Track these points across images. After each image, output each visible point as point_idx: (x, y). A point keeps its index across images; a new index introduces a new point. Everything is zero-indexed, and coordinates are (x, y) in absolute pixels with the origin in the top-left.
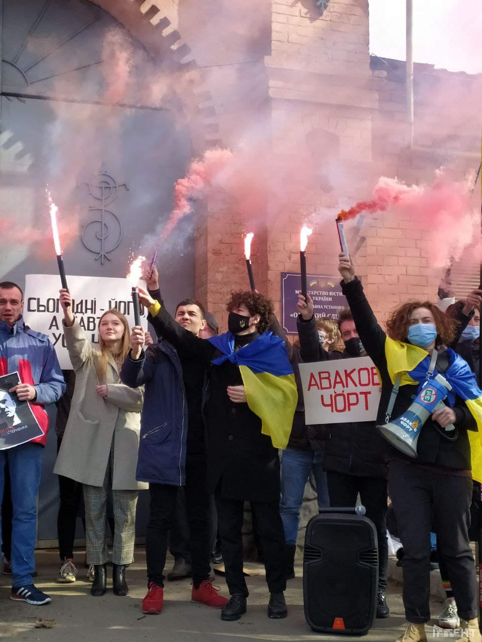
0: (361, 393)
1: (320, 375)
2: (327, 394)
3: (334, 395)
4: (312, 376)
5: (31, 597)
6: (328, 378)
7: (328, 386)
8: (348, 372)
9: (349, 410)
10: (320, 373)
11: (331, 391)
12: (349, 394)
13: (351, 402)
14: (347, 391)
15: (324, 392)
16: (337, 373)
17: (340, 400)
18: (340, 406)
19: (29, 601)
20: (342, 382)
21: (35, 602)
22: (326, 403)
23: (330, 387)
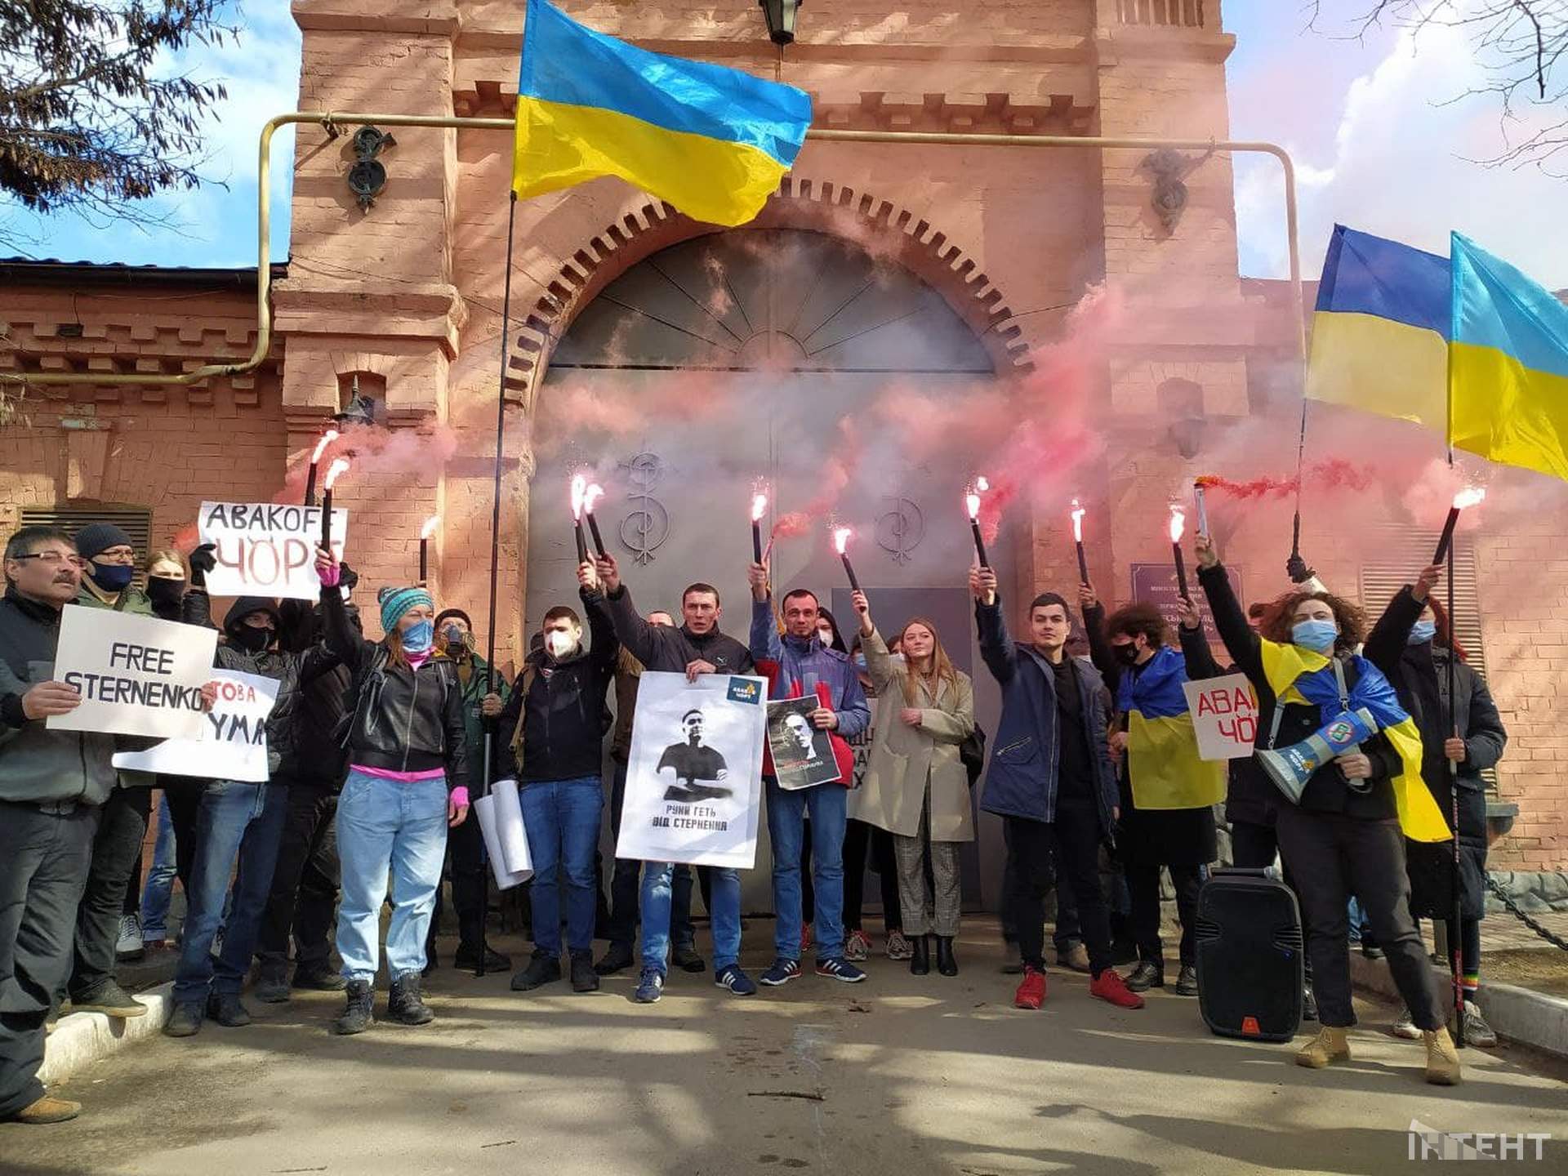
1: (1214, 696)
2: (1227, 719)
3: (1236, 720)
4: (1203, 697)
5: (840, 972)
6: (1226, 699)
7: (1227, 709)
10: (1213, 693)
11: (1232, 715)
16: (1238, 691)
17: (1246, 727)
18: (1247, 734)
19: (838, 976)
20: (1245, 702)
21: (847, 979)
23: (1230, 710)
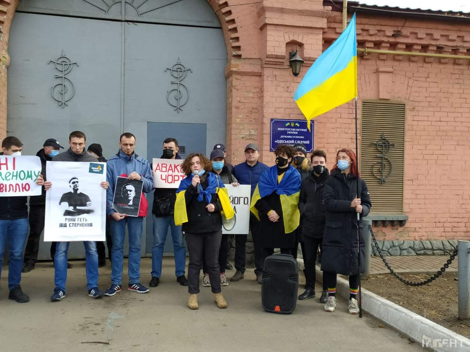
0: (181, 176)
1: (162, 165)
3: (167, 175)
4: (158, 165)
5: (138, 289)
6: (166, 167)
7: (165, 171)
8: (176, 165)
9: (174, 182)
10: (162, 164)
11: (166, 173)
12: (175, 176)
13: (175, 179)
14: (174, 174)
15: (163, 173)
16: (171, 166)
17: (170, 178)
18: (170, 180)
20: (172, 169)
21: (141, 292)
22: (163, 178)
23: (166, 171)
